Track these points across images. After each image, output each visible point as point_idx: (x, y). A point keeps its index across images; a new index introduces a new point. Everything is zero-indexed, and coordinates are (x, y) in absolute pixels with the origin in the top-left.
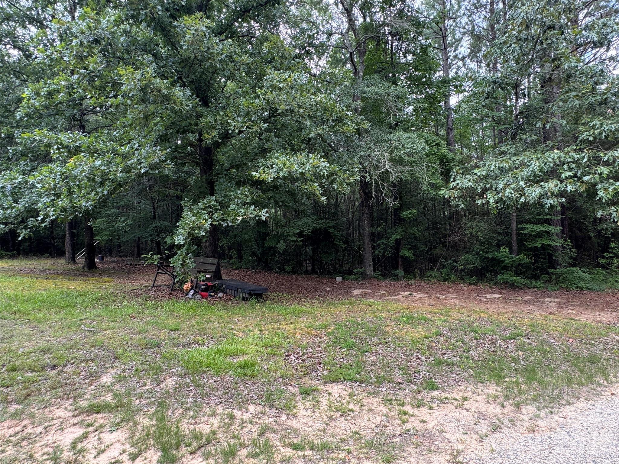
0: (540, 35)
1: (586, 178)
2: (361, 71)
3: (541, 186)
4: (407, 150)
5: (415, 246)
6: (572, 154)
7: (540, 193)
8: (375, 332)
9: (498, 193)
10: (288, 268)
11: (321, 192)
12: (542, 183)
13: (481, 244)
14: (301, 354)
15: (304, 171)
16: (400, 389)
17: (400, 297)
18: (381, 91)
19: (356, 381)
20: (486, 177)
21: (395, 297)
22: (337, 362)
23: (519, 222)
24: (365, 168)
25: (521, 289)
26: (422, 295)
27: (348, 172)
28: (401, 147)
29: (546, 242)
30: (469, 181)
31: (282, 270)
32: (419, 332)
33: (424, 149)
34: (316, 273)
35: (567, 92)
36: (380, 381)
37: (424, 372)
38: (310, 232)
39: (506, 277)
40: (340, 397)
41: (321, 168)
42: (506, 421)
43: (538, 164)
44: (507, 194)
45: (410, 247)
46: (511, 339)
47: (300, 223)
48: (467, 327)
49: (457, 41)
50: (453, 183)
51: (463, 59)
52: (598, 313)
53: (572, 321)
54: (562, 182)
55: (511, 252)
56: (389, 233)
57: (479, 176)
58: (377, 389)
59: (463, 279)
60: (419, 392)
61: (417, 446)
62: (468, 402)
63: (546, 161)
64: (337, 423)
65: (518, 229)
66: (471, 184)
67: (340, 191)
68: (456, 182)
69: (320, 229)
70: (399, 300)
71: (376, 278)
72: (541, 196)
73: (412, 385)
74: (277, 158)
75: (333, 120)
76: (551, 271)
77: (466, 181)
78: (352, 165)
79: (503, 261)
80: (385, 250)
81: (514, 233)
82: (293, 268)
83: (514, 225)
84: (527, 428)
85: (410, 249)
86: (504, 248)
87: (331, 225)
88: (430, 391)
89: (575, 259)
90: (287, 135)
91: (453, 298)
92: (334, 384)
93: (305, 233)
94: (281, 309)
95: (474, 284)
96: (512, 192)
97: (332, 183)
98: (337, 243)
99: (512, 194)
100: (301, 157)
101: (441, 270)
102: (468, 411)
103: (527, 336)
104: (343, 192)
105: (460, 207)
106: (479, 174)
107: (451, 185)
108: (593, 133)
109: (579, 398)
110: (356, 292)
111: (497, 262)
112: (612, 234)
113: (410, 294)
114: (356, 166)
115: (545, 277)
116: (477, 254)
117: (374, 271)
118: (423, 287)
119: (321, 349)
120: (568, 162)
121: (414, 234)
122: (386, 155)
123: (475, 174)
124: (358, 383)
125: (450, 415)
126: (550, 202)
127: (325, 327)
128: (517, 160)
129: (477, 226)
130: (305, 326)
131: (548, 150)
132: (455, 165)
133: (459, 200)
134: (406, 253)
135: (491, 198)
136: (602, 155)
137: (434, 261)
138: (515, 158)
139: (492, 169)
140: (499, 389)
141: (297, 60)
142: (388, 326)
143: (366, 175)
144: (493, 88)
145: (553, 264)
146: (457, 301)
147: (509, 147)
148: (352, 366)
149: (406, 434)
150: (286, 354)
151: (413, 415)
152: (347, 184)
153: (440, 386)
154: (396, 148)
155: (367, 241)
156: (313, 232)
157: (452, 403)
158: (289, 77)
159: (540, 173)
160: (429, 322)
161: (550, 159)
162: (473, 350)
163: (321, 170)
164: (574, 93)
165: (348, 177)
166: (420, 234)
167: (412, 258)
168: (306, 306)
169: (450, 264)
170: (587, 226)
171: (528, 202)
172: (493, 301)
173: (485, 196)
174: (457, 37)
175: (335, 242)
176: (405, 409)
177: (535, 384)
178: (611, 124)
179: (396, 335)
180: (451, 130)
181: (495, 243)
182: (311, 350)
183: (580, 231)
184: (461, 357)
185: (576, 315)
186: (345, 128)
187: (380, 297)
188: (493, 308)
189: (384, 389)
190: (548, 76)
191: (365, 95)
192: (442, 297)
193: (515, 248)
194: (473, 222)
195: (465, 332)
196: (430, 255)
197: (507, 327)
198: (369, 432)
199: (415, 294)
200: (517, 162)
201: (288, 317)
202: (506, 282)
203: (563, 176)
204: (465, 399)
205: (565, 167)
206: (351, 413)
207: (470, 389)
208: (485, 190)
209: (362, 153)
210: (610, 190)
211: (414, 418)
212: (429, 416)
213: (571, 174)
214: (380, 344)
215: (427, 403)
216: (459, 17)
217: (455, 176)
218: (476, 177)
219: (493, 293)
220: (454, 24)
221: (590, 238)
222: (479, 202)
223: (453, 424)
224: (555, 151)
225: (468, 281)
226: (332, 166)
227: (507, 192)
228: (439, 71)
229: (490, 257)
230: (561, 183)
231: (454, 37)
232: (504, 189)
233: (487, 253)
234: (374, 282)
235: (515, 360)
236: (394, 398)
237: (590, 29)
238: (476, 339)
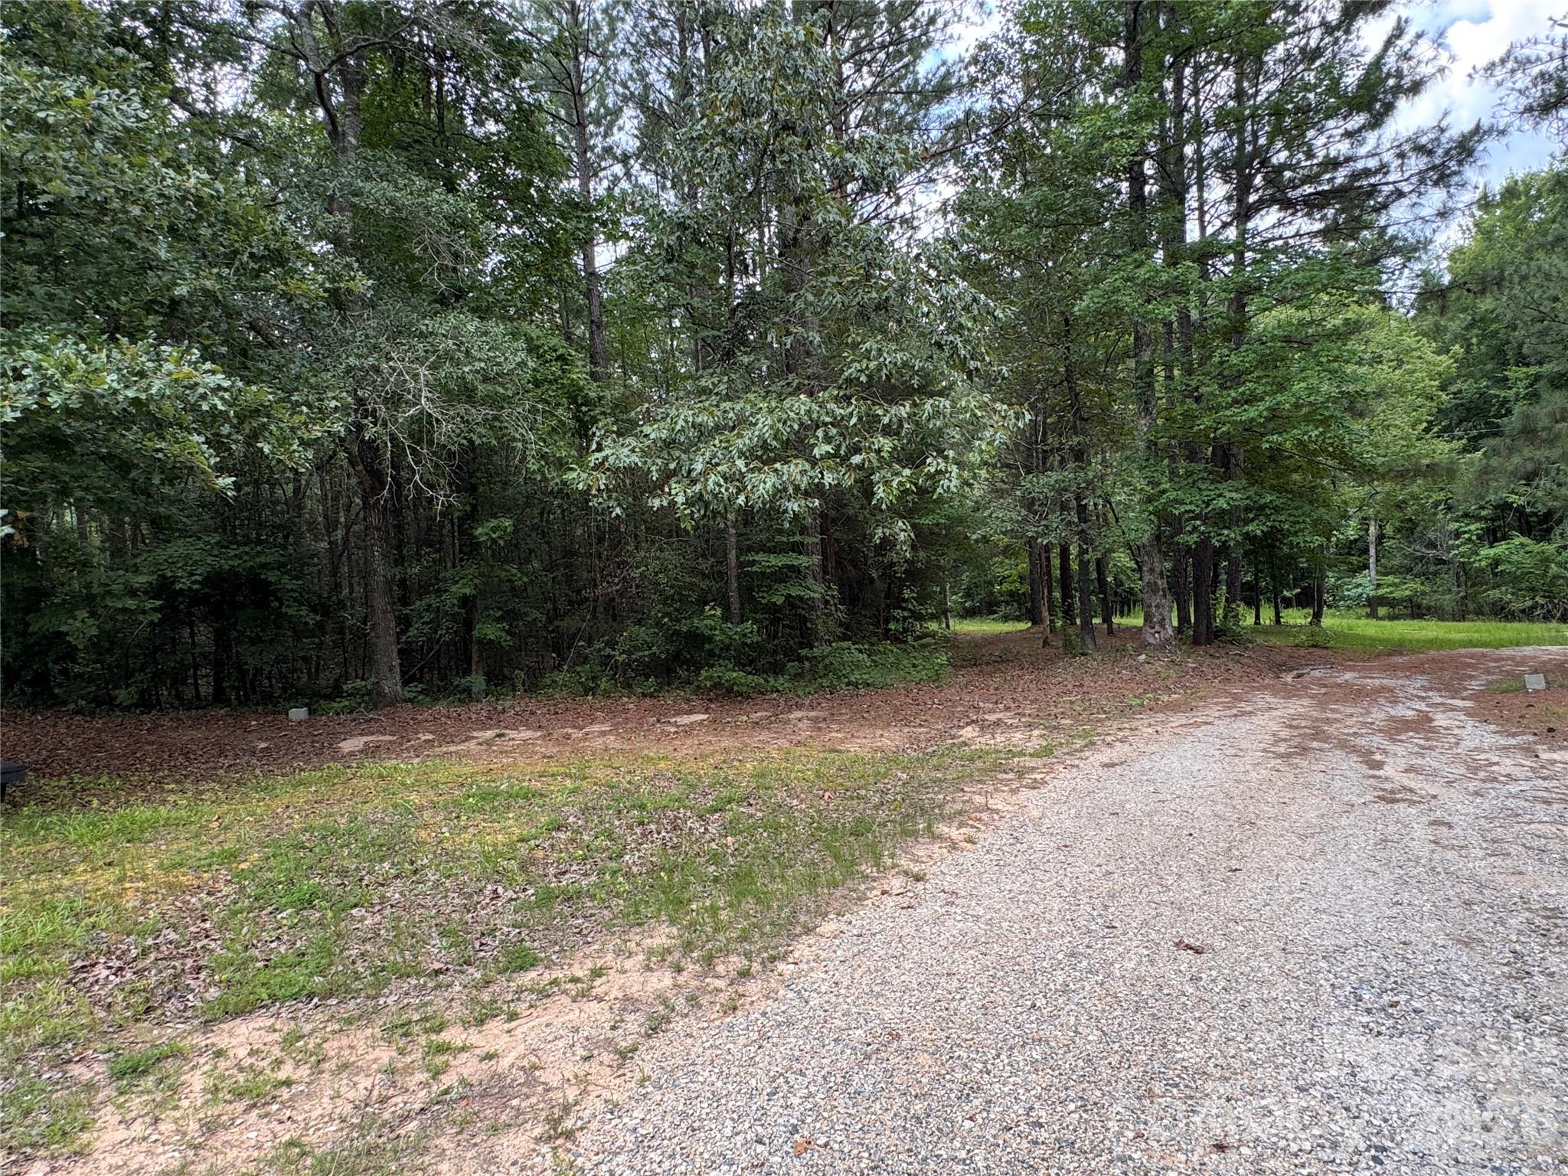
0: (768, 139)
1: (856, 459)
2: (350, 132)
3: (776, 470)
4: (479, 365)
5: (513, 611)
6: (831, 406)
7: (774, 485)
8: (385, 849)
9: (694, 482)
10: (122, 695)
11: (212, 461)
12: (778, 465)
13: (666, 600)
14: (134, 953)
15: (143, 396)
16: (438, 987)
17: (472, 745)
18: (404, 198)
19: (310, 996)
20: (669, 444)
21: (459, 747)
22: (256, 953)
23: (741, 551)
24: (361, 402)
25: (748, 697)
26: (526, 734)
27: (305, 409)
28: (462, 356)
29: (795, 592)
30: (633, 451)
31: (104, 703)
32: (509, 828)
33: (522, 364)
34: (227, 702)
35: (822, 274)
36: (381, 977)
37: (506, 929)
38: (195, 582)
39: (716, 672)
40: (252, 1053)
41: (201, 390)
42: (680, 1003)
43: (769, 422)
44: (711, 485)
45: (499, 614)
46: (716, 811)
47: (162, 554)
48: (625, 800)
49: (609, 112)
50: (597, 455)
51: (625, 159)
52: (879, 732)
53: (833, 755)
54: (814, 464)
55: (726, 617)
56: (445, 580)
57: (654, 441)
58: (371, 1003)
59: (629, 686)
60: (488, 983)
61: (463, 1125)
62: (604, 978)
63: (785, 416)
64: (233, 1135)
65: (741, 565)
66: (637, 460)
67: (279, 461)
68: (604, 454)
69: (233, 572)
70: (467, 754)
71: (411, 700)
72: (779, 492)
73: (471, 970)
74: (42, 349)
75: (252, 255)
76: (804, 652)
77: (626, 451)
78: (320, 390)
79: (710, 639)
80: (435, 623)
81: (733, 572)
82: (142, 692)
83: (732, 555)
84: (722, 1005)
85: (499, 620)
86: (713, 608)
87: (270, 559)
88: (515, 975)
89: (847, 627)
90: (90, 281)
91: (603, 733)
92: (238, 1021)
93: (178, 586)
94: (77, 824)
95: (651, 696)
96: (722, 482)
97: (254, 436)
98: (291, 612)
99: (720, 486)
100: (137, 354)
101: (579, 669)
102: (601, 1000)
103: (745, 800)
104: (291, 464)
105: (613, 515)
106: (652, 436)
107: (594, 458)
108: (867, 368)
109: (826, 914)
110: (347, 746)
111: (696, 639)
112: (905, 572)
113: (499, 736)
114: (330, 394)
115: (792, 666)
116: (658, 623)
117: (405, 683)
118: (533, 713)
119: (208, 925)
120: (825, 424)
121: (509, 581)
122: (423, 371)
123: (646, 436)
124: (316, 1000)
125: (557, 1022)
126: (793, 506)
127: (233, 856)
128: (732, 409)
129: (658, 558)
130: (161, 866)
131: (791, 394)
132: (604, 413)
133: (610, 497)
134: (489, 630)
135: (679, 492)
136: (880, 412)
137: (560, 645)
138: (727, 405)
139: (678, 427)
140: (675, 931)
141: (120, 51)
142: (426, 826)
143: (366, 421)
144: (679, 238)
145: (807, 638)
146: (612, 738)
147: (715, 380)
148: (303, 954)
149: (438, 1103)
150: (79, 964)
151: (463, 1049)
152: (304, 443)
153: (543, 955)
154: (448, 356)
155: (380, 601)
156: (207, 581)
157: (565, 992)
158: (79, 93)
159: (774, 443)
160: (537, 800)
161: (792, 415)
162: (632, 850)
163: (204, 397)
164: (833, 279)
165: (305, 424)
166: (525, 579)
167: (507, 641)
168: (174, 804)
169: (600, 650)
170: (866, 557)
171: (752, 506)
172: (689, 730)
173: (667, 489)
174: (610, 101)
175: (284, 610)
176: (445, 1036)
177: (749, 905)
178: (895, 351)
179: (445, 845)
180: (598, 327)
181: (694, 597)
182: (173, 936)
183: (855, 566)
184: (601, 873)
185: (842, 741)
186: (292, 283)
187: (418, 751)
188: (687, 747)
189: (390, 1000)
190: (791, 234)
191: (355, 200)
192: (577, 734)
193: (735, 607)
194: (648, 550)
195: (619, 812)
196: (553, 631)
197: (710, 787)
198: (334, 1128)
199: (512, 734)
200: (731, 415)
201: (98, 848)
202: (718, 685)
203: (816, 451)
204: (597, 973)
205: (820, 433)
206: (284, 1091)
207: (611, 947)
208: (668, 475)
209: (352, 361)
210: (894, 484)
211: (467, 1055)
212: (506, 1038)
213: (829, 448)
214: (396, 877)
215: (505, 1007)
216: (612, 55)
217: (602, 437)
218: (647, 443)
219: (690, 712)
220: (601, 70)
221: (872, 581)
222: (656, 503)
223: (561, 1044)
224: (802, 396)
225: (639, 690)
226: (254, 388)
227: (710, 482)
228: (568, 178)
229: (684, 629)
230: (813, 468)
231: (602, 103)
232: (705, 473)
233: (678, 620)
234: (405, 712)
235: (716, 859)
236: (416, 1017)
237: (858, 150)
238: (641, 823)
